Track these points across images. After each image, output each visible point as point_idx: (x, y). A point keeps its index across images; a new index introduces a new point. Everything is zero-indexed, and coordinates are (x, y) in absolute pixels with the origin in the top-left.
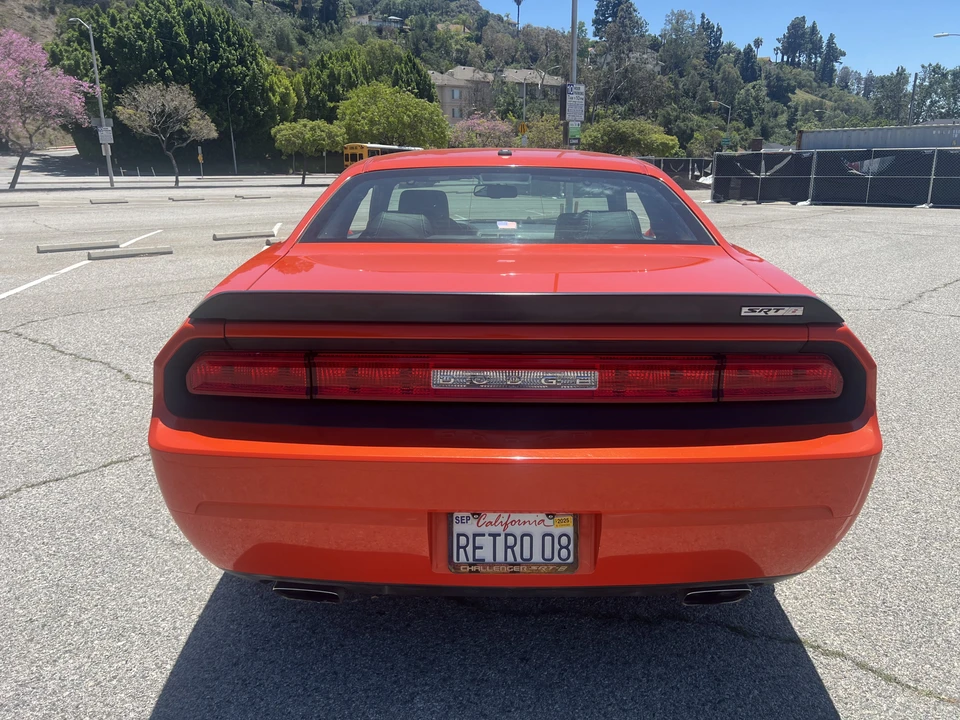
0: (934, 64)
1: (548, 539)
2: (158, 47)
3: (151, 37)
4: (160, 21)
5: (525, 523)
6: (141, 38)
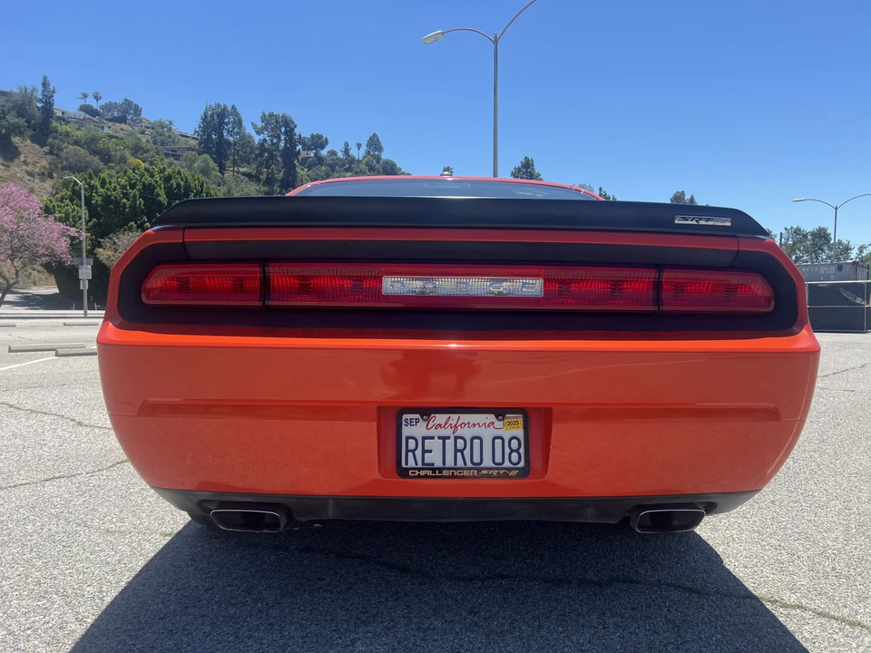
0: (795, 227)
1: (498, 442)
2: (140, 204)
3: (135, 196)
4: (144, 184)
5: (474, 425)
6: (126, 195)
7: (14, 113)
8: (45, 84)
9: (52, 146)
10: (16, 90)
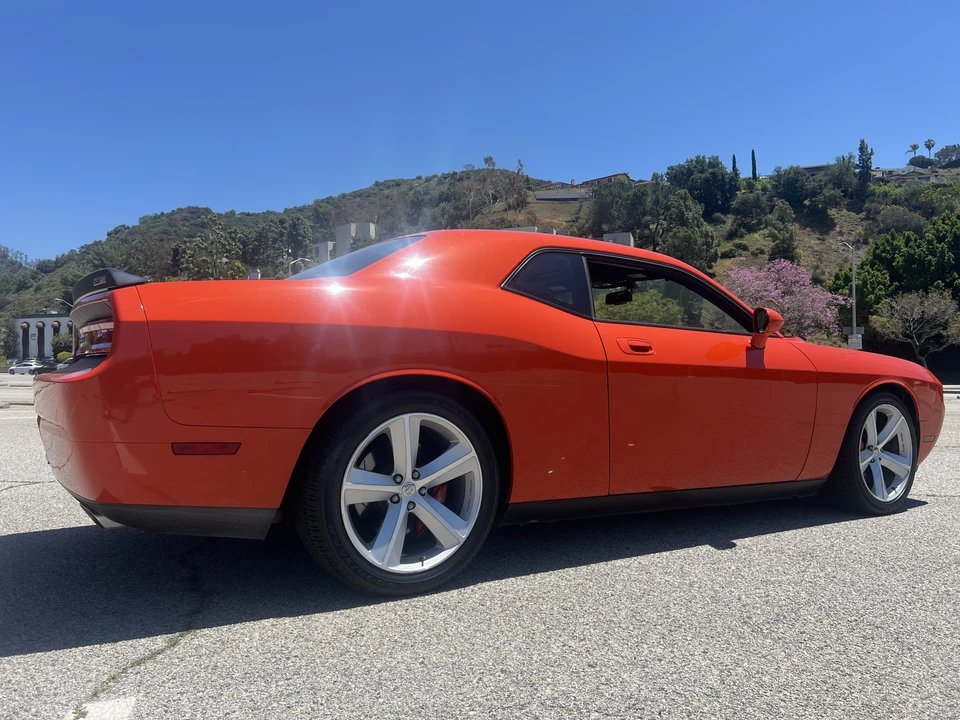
4: (956, 235)
6: (932, 253)
7: (830, 186)
8: (862, 148)
9: (869, 211)
10: (833, 162)
